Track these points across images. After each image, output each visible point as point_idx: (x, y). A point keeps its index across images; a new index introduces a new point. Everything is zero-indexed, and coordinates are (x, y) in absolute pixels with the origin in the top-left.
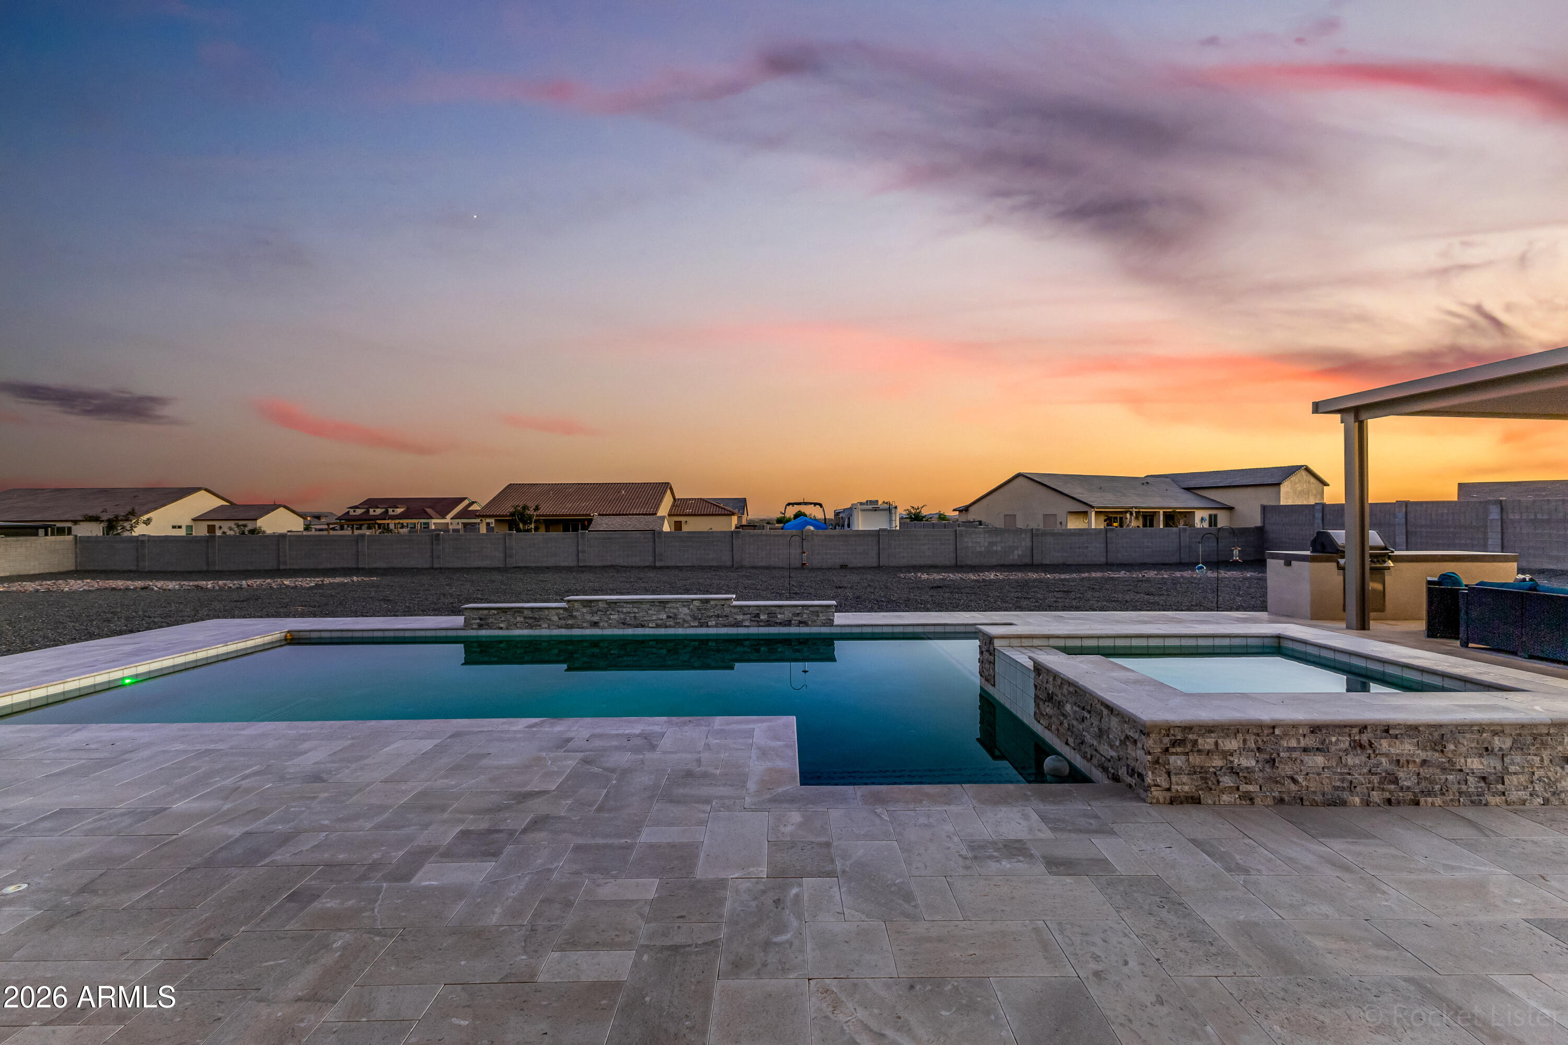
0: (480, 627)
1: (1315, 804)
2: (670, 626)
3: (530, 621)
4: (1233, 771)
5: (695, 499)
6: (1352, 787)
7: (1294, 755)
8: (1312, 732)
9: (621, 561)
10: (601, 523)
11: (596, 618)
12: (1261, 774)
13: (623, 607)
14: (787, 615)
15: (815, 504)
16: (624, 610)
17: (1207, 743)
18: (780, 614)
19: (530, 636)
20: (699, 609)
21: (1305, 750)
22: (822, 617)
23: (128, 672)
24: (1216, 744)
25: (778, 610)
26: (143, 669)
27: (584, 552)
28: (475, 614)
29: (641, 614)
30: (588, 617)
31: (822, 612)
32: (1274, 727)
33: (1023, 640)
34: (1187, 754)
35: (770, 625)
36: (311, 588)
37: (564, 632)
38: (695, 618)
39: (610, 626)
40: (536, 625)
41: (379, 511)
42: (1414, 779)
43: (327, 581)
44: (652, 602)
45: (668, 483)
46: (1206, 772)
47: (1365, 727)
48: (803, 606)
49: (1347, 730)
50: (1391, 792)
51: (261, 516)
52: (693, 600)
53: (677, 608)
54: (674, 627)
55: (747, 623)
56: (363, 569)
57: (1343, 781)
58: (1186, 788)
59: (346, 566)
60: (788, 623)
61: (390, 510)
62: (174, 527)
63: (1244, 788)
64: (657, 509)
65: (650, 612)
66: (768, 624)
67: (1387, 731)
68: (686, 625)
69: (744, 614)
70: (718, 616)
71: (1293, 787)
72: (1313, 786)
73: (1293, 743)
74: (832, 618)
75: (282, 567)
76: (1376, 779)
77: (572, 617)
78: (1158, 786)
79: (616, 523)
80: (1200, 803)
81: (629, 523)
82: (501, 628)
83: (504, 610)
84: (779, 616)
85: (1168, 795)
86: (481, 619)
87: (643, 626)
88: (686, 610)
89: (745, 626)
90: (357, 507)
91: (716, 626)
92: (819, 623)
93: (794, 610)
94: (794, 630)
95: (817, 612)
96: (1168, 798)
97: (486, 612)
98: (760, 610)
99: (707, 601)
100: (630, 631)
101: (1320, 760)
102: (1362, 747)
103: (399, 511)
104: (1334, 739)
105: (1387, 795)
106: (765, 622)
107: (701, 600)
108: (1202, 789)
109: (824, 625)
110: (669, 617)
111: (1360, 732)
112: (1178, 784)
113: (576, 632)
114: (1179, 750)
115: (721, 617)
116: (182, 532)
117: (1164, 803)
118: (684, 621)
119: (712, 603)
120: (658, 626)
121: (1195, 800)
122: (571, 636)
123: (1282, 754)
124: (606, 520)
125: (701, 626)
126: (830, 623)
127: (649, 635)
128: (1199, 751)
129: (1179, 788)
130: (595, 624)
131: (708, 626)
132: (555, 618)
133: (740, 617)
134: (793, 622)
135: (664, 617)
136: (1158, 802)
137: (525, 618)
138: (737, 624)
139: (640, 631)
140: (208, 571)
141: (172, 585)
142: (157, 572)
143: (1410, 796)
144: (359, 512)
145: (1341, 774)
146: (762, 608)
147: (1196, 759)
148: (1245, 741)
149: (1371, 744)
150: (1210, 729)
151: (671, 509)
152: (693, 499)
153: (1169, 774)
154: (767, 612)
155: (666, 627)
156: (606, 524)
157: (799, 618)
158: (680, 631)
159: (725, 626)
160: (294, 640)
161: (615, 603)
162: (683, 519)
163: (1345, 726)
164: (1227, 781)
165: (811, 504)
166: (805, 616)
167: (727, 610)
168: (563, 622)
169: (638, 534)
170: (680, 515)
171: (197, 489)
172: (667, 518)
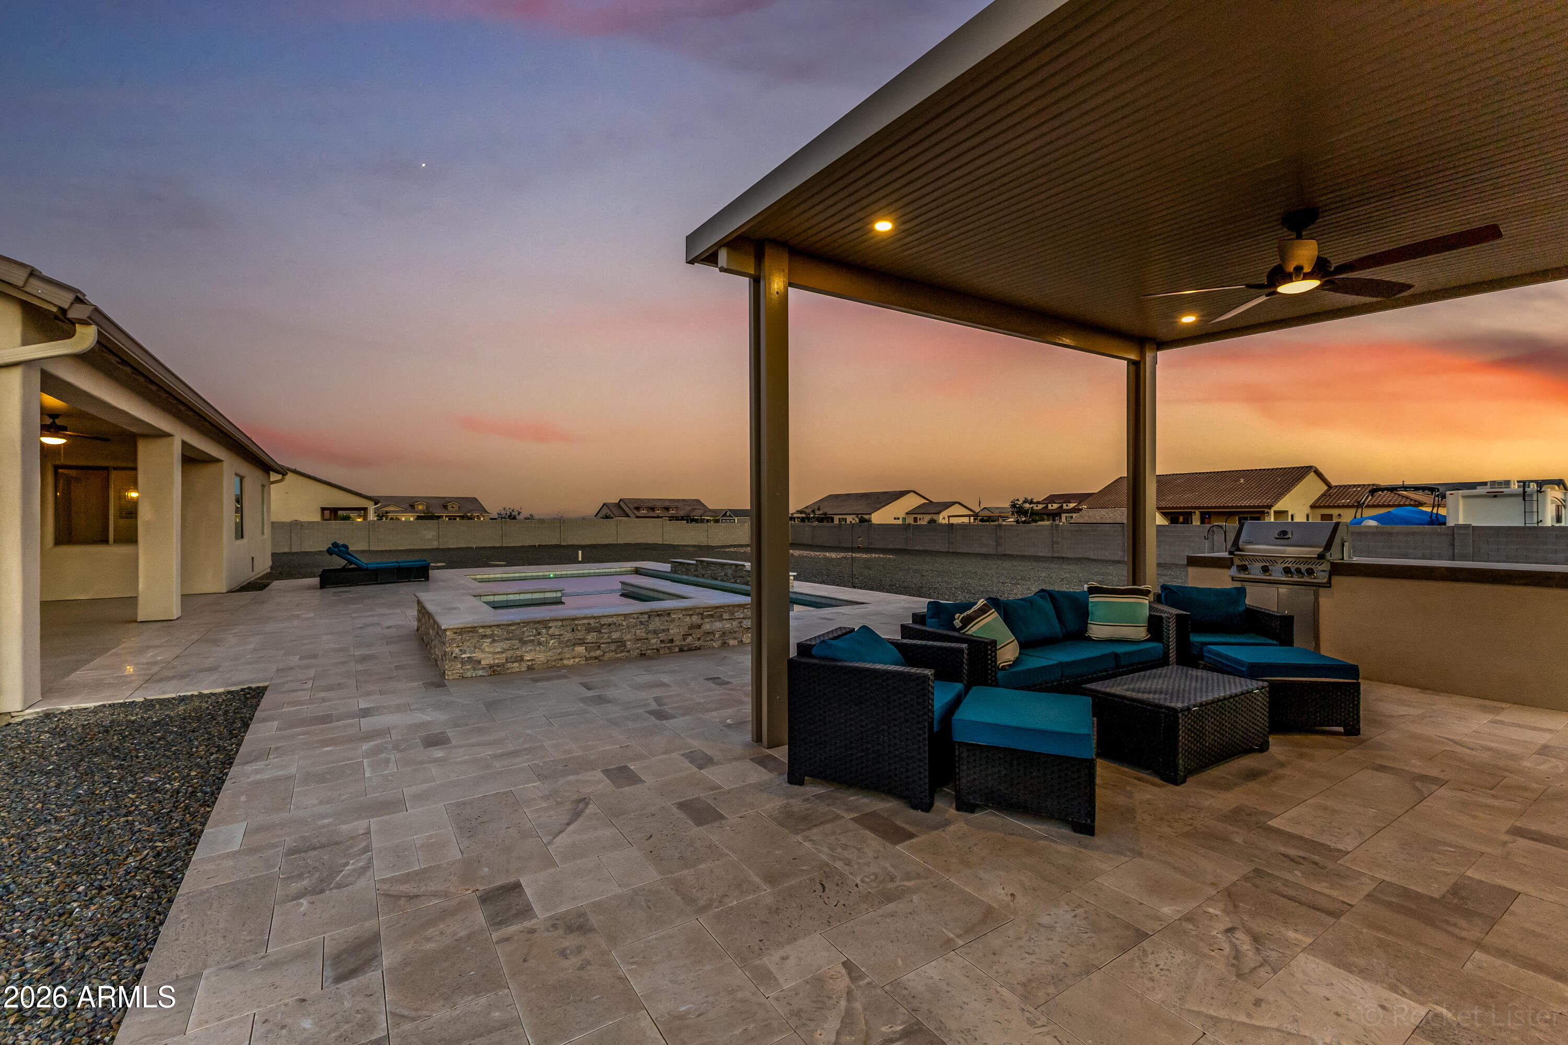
0: (674, 572)
3: (686, 571)
5: (1364, 485)
13: (711, 566)
15: (1424, 489)
20: (735, 571)
26: (557, 573)
28: (673, 565)
29: (716, 571)
30: (701, 571)
38: (734, 577)
40: (688, 574)
44: (720, 564)
45: (1311, 467)
51: (944, 511)
52: (732, 564)
53: (727, 569)
59: (901, 547)
61: (1064, 505)
62: (895, 519)
64: (1279, 497)
65: (719, 570)
68: (730, 581)
77: (697, 570)
82: (679, 574)
86: (675, 568)
87: (717, 579)
88: (730, 571)
90: (1040, 502)
91: (740, 583)
99: (737, 566)
103: (1071, 505)
110: (725, 575)
115: (742, 577)
116: (900, 522)
118: (730, 578)
132: (693, 570)
144: (1041, 506)
151: (1316, 500)
162: (1336, 511)
168: (695, 573)
170: (1329, 507)
171: (910, 492)
172: (1307, 510)
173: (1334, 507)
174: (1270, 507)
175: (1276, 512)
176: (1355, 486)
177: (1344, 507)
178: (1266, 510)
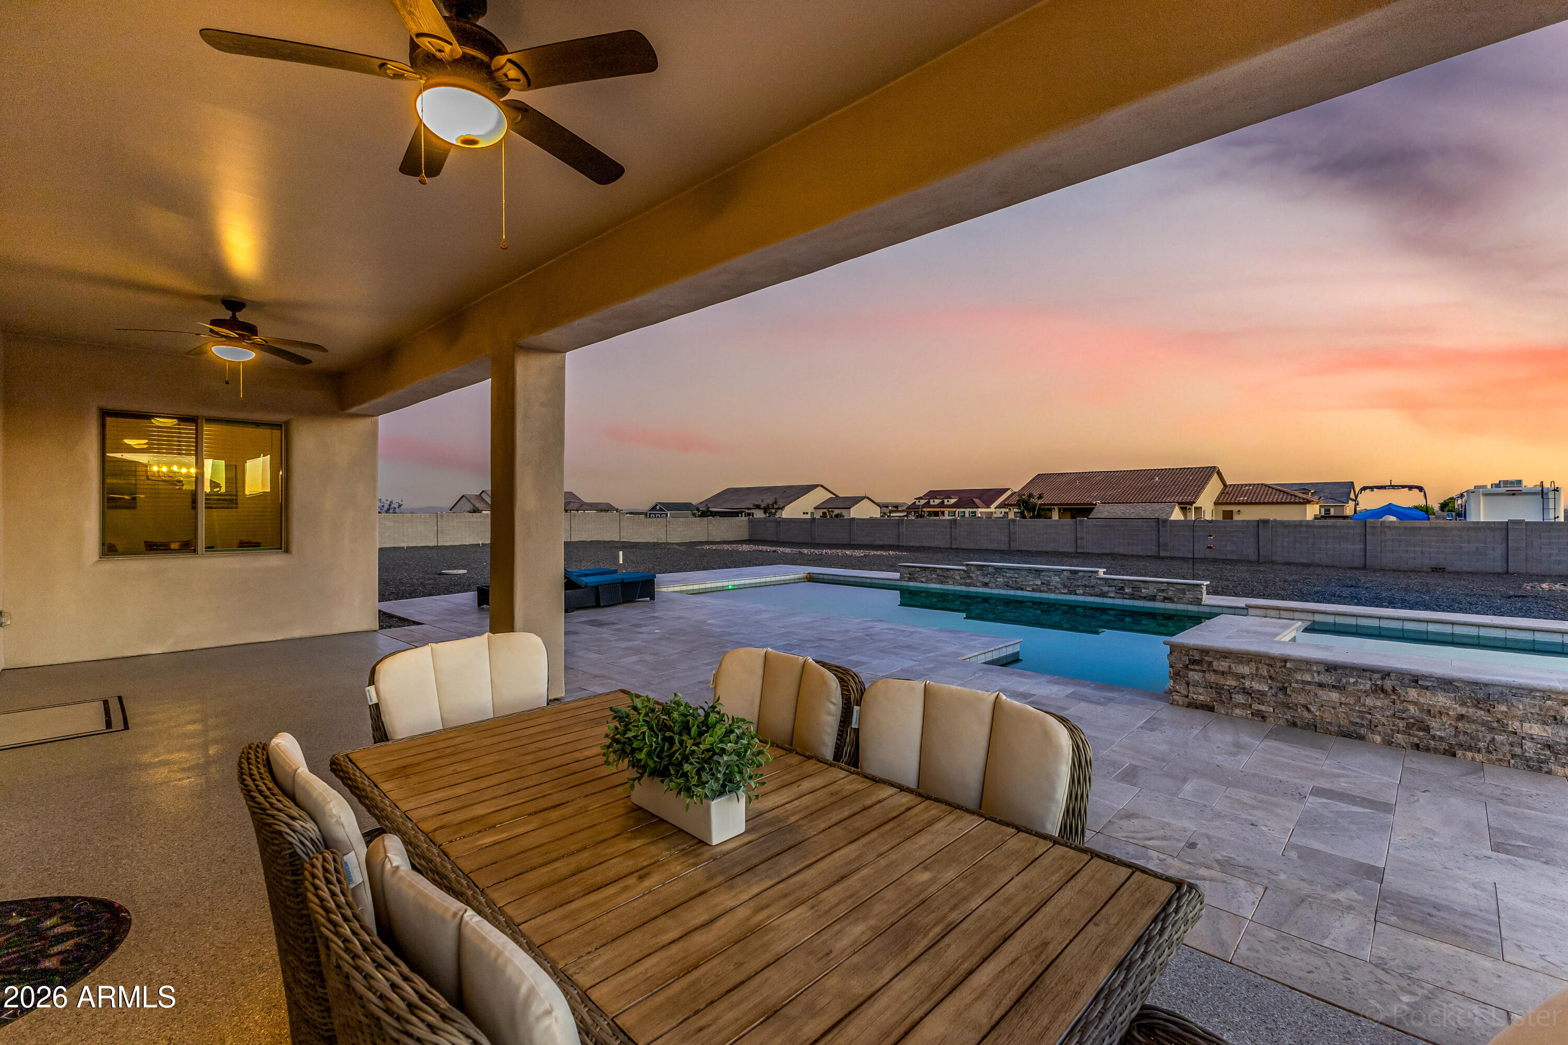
0: (910, 580)
1: (1327, 732)
2: (1044, 591)
3: (941, 578)
4: (1246, 692)
5: (1254, 485)
6: (1372, 727)
7: (1307, 687)
8: (1327, 671)
9: (1121, 550)
10: (1103, 511)
11: (986, 580)
12: (1274, 698)
13: (1006, 572)
14: (1152, 590)
15: (1411, 488)
16: (1008, 575)
17: (1222, 665)
18: (1145, 588)
19: (941, 589)
20: (1068, 579)
21: (1321, 685)
22: (1189, 595)
23: (732, 583)
24: (1230, 667)
25: (1143, 585)
26: (737, 583)
27: (1082, 538)
28: (906, 570)
29: (1021, 579)
30: (981, 578)
31: (1189, 591)
32: (1286, 661)
33: (1281, 612)
34: (1204, 672)
35: (1134, 599)
36: (861, 557)
37: (964, 588)
38: (1065, 586)
39: (997, 587)
40: (945, 582)
41: (937, 501)
42: (1451, 731)
43: (872, 553)
44: (1030, 570)
45: (1211, 468)
46: (1223, 689)
47: (1389, 675)
48: (1168, 583)
49: (1368, 674)
50: (1419, 738)
51: (853, 506)
52: (1063, 570)
53: (1050, 577)
54: (1047, 592)
55: (1112, 595)
56: (902, 546)
57: (1363, 718)
58: (1201, 698)
60: (1153, 598)
61: (946, 500)
62: (804, 513)
63: (1256, 706)
64: (1197, 497)
65: (1027, 578)
66: (1132, 597)
67: (1417, 682)
68: (1057, 591)
69: (1109, 586)
70: (1085, 586)
71: (1306, 714)
72: (1328, 717)
73: (1308, 678)
74: (1200, 597)
75: (852, 543)
76: (1402, 724)
77: (970, 578)
78: (1177, 692)
79: (1119, 510)
80: (1213, 711)
81: (1133, 511)
82: (922, 582)
83: (925, 569)
84: (1143, 591)
85: (1186, 700)
86: (910, 574)
87: (1022, 589)
88: (1057, 579)
89: (1110, 597)
90: (921, 498)
91: (1083, 594)
92: (1185, 600)
93: (1159, 586)
94: (1158, 605)
95: (1184, 590)
96: (1186, 703)
97: (913, 569)
98: (1125, 584)
99: (1076, 572)
100: (1012, 592)
101: (1335, 696)
102: (1383, 691)
103: (953, 501)
104: (1352, 680)
105: (1416, 740)
106: (1129, 595)
107: (1070, 571)
108: (1216, 701)
109: (1191, 603)
110: (1043, 583)
111: (1383, 678)
112: (1195, 694)
113: (973, 589)
114: (1197, 667)
115: (1088, 587)
116: (809, 516)
117: (1183, 706)
118: (1056, 588)
119: (1080, 574)
120: (1034, 590)
121: (1211, 709)
122: (969, 592)
123: (1293, 685)
124: (1108, 507)
125: (1071, 594)
126: (1198, 602)
127: (1027, 597)
128: (1214, 671)
129: (1195, 696)
130: (986, 585)
131: (1076, 594)
132: (958, 577)
133: (1106, 589)
134: (1158, 597)
135: (1039, 583)
136: (1178, 704)
137: (938, 575)
138: (1103, 595)
139: (1019, 593)
140: (811, 543)
141: (788, 550)
142: (787, 542)
143: (1444, 746)
144: (923, 502)
145: (1360, 712)
146: (1127, 582)
147: (1212, 678)
148: (1257, 669)
149: (1394, 690)
150: (1225, 654)
151: (1219, 497)
152: (1250, 485)
153: (1188, 684)
154: (1131, 586)
155: (1041, 592)
156: (1108, 512)
157: (1164, 594)
158: (1052, 596)
159: (1092, 595)
160: (811, 579)
161: (1001, 569)
162: (1235, 508)
163: (1364, 670)
164: (1239, 698)
165: (1403, 487)
166: (1170, 593)
167: (1093, 582)
168: (963, 581)
169: (1140, 523)
170: (1230, 504)
171: (817, 486)
172: (1212, 506)
173: (1235, 504)
174: (1191, 503)
175: (1196, 508)
176: (1246, 485)
177: (1243, 503)
178: (1188, 507)
